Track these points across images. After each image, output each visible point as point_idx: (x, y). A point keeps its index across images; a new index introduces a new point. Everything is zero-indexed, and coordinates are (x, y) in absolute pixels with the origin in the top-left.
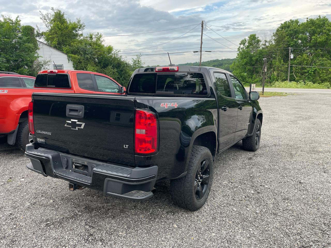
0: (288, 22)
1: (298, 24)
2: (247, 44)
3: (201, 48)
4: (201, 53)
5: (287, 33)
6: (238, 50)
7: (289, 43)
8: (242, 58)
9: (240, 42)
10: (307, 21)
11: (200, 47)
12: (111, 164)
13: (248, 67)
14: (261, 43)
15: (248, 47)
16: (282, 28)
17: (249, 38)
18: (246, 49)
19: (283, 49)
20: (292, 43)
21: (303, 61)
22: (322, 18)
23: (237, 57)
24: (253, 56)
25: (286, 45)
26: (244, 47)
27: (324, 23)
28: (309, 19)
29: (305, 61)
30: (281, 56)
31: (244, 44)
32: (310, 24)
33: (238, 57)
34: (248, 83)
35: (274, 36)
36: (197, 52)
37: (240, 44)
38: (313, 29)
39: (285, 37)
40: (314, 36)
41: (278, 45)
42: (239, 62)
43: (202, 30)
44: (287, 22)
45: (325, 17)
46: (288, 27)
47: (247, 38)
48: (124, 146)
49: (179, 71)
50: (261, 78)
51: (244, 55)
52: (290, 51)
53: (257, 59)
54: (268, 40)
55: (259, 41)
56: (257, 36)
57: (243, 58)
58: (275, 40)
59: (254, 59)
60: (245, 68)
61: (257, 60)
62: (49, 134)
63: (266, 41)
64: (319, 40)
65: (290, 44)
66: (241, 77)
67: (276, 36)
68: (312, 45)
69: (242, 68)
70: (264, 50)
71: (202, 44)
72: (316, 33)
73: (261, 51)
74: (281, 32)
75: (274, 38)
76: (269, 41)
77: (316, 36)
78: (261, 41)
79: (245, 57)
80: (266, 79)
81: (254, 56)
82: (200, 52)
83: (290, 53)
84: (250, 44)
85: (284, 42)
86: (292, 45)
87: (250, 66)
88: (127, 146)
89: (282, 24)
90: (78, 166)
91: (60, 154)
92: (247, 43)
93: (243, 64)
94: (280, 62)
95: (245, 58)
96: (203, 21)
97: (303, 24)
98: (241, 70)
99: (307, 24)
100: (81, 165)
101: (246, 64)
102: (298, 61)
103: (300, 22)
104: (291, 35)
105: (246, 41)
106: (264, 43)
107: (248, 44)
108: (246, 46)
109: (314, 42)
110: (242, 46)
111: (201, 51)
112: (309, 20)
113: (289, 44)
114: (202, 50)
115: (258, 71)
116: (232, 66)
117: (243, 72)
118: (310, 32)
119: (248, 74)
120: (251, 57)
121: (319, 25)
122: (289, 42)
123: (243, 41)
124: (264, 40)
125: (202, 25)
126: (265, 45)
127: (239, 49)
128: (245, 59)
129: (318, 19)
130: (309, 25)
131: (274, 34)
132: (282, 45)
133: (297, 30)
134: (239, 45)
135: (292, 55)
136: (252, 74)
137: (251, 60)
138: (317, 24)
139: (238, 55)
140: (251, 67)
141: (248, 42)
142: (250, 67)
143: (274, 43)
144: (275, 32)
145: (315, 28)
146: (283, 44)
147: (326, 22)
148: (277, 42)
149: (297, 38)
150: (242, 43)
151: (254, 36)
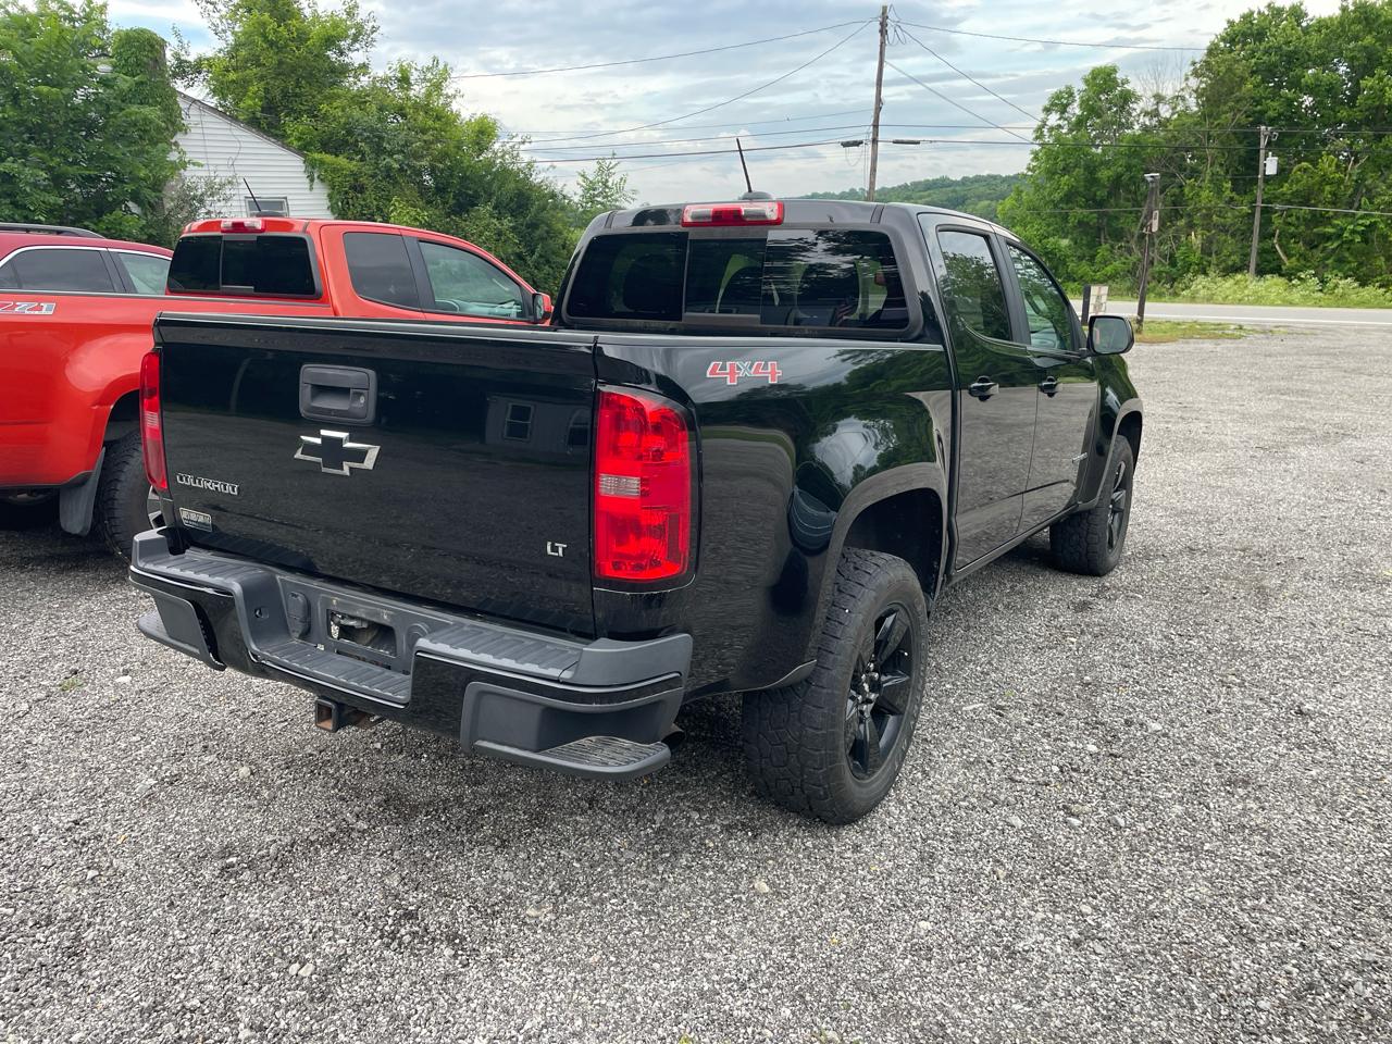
0: (1259, 13)
1: (1304, 24)
2: (1075, 110)
3: (876, 126)
4: (873, 149)
5: (1253, 61)
6: (1037, 138)
7: (1259, 108)
8: (1051, 173)
9: (1046, 103)
10: (1344, 9)
11: (872, 122)
12: (492, 622)
13: (1078, 213)
14: (1137, 107)
15: (1080, 123)
16: (1232, 41)
17: (1086, 81)
18: (1070, 130)
19: (1235, 133)
20: (1274, 107)
21: (1316, 188)
23: (1029, 169)
24: (1102, 163)
25: (1247, 117)
26: (1061, 122)
29: (1328, 188)
30: (1221, 165)
31: (1063, 109)
32: (1353, 23)
33: (1033, 170)
34: (1075, 281)
35: (1196, 74)
37: (1047, 110)
38: (1365, 48)
39: (1243, 80)
40: (1373, 75)
41: (1210, 116)
42: (1038, 188)
43: (881, 46)
44: (1252, 13)
46: (1258, 34)
47: (1079, 86)
48: (549, 548)
49: (785, 221)
50: (1133, 259)
51: (1061, 157)
52: (1262, 140)
53: (1119, 176)
54: (1168, 92)
55: (1127, 98)
56: (1119, 76)
57: (1054, 174)
58: (1199, 93)
59: (1104, 174)
60: (1065, 218)
61: (1116, 182)
62: (231, 489)
63: (1159, 98)
65: (1262, 113)
66: (1047, 254)
67: (1203, 75)
68: (1359, 116)
69: (1051, 215)
70: (1150, 139)
71: (878, 109)
72: (1381, 64)
73: (1136, 140)
74: (1228, 56)
75: (1194, 82)
76: (1173, 98)
77: (1381, 79)
78: (1138, 99)
79: (1064, 169)
80: (1155, 263)
81: (1107, 164)
82: (870, 145)
83: (1262, 152)
84: (1091, 110)
85: (1238, 101)
86: (1271, 113)
87: (1087, 206)
88: (561, 547)
89: (1231, 23)
90: (352, 627)
91: (278, 577)
92: (1076, 104)
93: (1057, 196)
94: (1219, 192)
95: (1066, 170)
96: (885, 8)
97: (1322, 25)
98: (1049, 225)
99: (1341, 24)
100: (365, 626)
101: (1069, 198)
102: (1295, 188)
103: (1310, 17)
104: (1269, 72)
105: (1071, 95)
106: (1150, 108)
107: (1081, 109)
108: (1073, 120)
109: (1370, 102)
110: (1053, 119)
111: (875, 141)
112: (1351, 8)
113: (1260, 112)
114: (880, 138)
115: (1122, 228)
116: (1008, 206)
117: (1054, 235)
118: (1353, 58)
119: (1076, 243)
120: (1091, 169)
122: (1258, 103)
123: (1058, 96)
124: (1149, 94)
125: (881, 24)
126: (1155, 113)
127: (1042, 132)
128: (1067, 177)
130: (1352, 27)
131: (1198, 65)
132: (1230, 115)
133: (1295, 52)
134: (1043, 116)
135: (1270, 158)
136: (1094, 244)
137: (1092, 181)
138: (1387, 23)
139: (1036, 158)
140: (1091, 213)
141: (1082, 102)
142: (1086, 212)
143: (1193, 104)
144: (1200, 56)
145: (1378, 40)
146: (1231, 109)
148: (1208, 100)
149: (1295, 84)
150: (1056, 105)
151: (1109, 75)
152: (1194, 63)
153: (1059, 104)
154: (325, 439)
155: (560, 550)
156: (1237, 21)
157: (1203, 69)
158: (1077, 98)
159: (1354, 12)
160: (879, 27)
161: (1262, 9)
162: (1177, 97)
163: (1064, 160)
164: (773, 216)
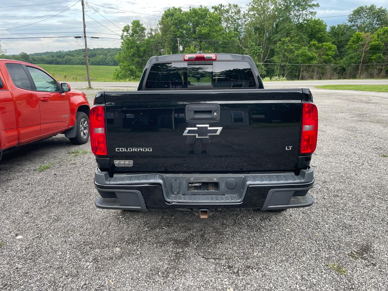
0: (172, 9)
1: (182, 13)
2: (130, 31)
3: (85, 32)
5: (172, 21)
7: (175, 34)
8: (128, 48)
9: (123, 29)
10: (190, 10)
11: (83, 31)
13: (137, 59)
14: (146, 32)
15: (132, 35)
16: (166, 16)
17: (132, 24)
18: (130, 37)
19: (171, 40)
20: (178, 34)
22: (203, 7)
23: (121, 47)
24: (140, 46)
25: (173, 36)
26: (128, 34)
27: (206, 14)
28: (191, 8)
30: (169, 48)
31: (127, 31)
32: (193, 13)
33: (122, 47)
34: (138, 77)
35: (160, 24)
36: (80, 37)
37: (123, 31)
38: (196, 20)
39: (171, 26)
40: (198, 27)
41: (165, 35)
42: (125, 52)
43: (83, 9)
44: (170, 9)
45: (206, 7)
46: (172, 15)
47: (130, 25)
49: (217, 59)
51: (130, 44)
52: (178, 42)
53: (145, 50)
54: (154, 28)
55: (143, 29)
56: (140, 23)
57: (129, 48)
58: (161, 29)
59: (141, 49)
60: (133, 60)
61: (145, 51)
63: (152, 30)
64: (203, 31)
65: (176, 35)
66: (130, 70)
67: (161, 24)
68: (197, 36)
69: (130, 60)
70: (152, 40)
71: (85, 27)
72: (200, 24)
73: (148, 40)
74: (166, 20)
75: (159, 26)
77: (200, 28)
78: (145, 29)
79: (131, 47)
81: (142, 46)
82: (84, 38)
84: (135, 32)
87: (138, 58)
89: (165, 11)
91: (164, 176)
92: (130, 30)
93: (130, 55)
95: (131, 48)
97: (186, 14)
98: (129, 62)
99: (190, 14)
100: (201, 184)
101: (133, 55)
103: (183, 11)
104: (176, 25)
105: (129, 27)
106: (150, 32)
107: (132, 31)
108: (131, 34)
109: (198, 33)
110: (125, 34)
111: (85, 37)
112: (192, 10)
113: (175, 35)
114: (86, 36)
116: (118, 57)
117: (131, 65)
118: (194, 22)
119: (136, 67)
120: (138, 47)
121: (202, 16)
122: (175, 32)
123: (125, 27)
124: (149, 28)
125: (82, 2)
126: (151, 34)
127: (123, 37)
128: (132, 49)
129: (200, 9)
130: (193, 14)
131: (160, 22)
132: (169, 35)
133: (181, 20)
134: (122, 32)
135: (180, 46)
138: (200, 14)
139: (122, 44)
140: (140, 59)
141: (132, 29)
142: (139, 59)
143: (159, 31)
144: (160, 19)
145: (198, 18)
146: (169, 33)
147: (207, 13)
148: (163, 31)
149: (182, 28)
150: (126, 30)
151: (138, 22)
152: (159, 21)
153: (126, 29)
154: (198, 127)
155: (290, 148)
156: (167, 11)
157: (162, 23)
158: (131, 28)
159: (193, 11)
160: (81, 3)
161: (172, 8)
162: (156, 30)
164: (214, 58)
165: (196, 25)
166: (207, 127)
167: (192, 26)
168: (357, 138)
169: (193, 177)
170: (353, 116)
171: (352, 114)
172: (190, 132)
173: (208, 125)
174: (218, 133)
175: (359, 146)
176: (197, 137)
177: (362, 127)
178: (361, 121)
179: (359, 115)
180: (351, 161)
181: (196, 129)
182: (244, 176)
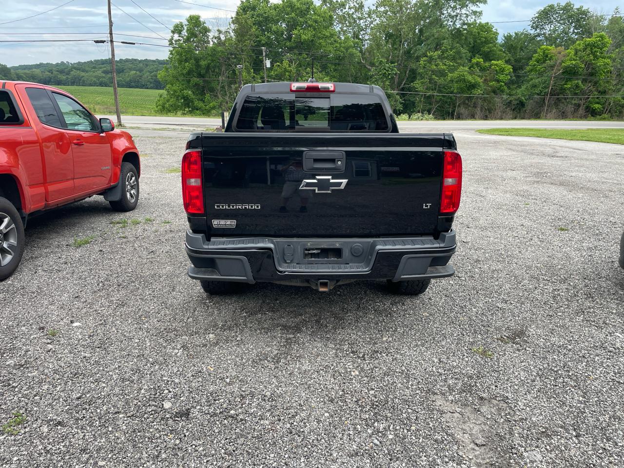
1: (269, 5)
2: (185, 33)
3: (111, 34)
4: (111, 45)
5: (253, 19)
6: (170, 44)
7: (258, 39)
9: (172, 29)
10: (283, 1)
11: (109, 32)
13: (195, 80)
14: (210, 35)
15: (188, 40)
16: (244, 10)
17: (188, 21)
18: (185, 42)
19: (251, 49)
20: (264, 39)
21: (283, 73)
23: (169, 58)
24: (201, 58)
25: (254, 43)
26: (180, 38)
27: (309, 8)
29: (287, 73)
30: (248, 62)
31: (180, 33)
32: (287, 7)
33: (171, 58)
34: (197, 110)
35: (233, 22)
36: (103, 42)
37: (173, 32)
38: (293, 18)
39: (251, 27)
40: (296, 29)
41: (241, 41)
42: (175, 68)
46: (253, 8)
47: (185, 22)
50: (219, 101)
51: (184, 54)
52: (264, 53)
53: (209, 64)
54: (223, 29)
55: (206, 30)
56: (202, 20)
57: (181, 61)
58: (235, 31)
59: (203, 63)
60: (189, 81)
61: (208, 67)
62: (256, 207)
63: (220, 32)
64: (304, 37)
65: (260, 41)
66: (184, 98)
67: (236, 23)
68: (294, 45)
69: (183, 80)
70: (220, 48)
71: (111, 26)
72: (299, 25)
73: (213, 49)
74: (244, 16)
75: (233, 26)
76: (225, 32)
77: (299, 31)
78: (209, 31)
80: (229, 103)
81: (204, 58)
82: (110, 43)
83: (264, 58)
84: (192, 34)
85: (250, 36)
86: (264, 42)
87: (198, 77)
88: (429, 205)
92: (185, 31)
93: (185, 72)
94: (249, 73)
95: (186, 61)
97: (276, 7)
98: (183, 85)
99: (283, 7)
100: (319, 252)
101: (190, 73)
102: (276, 73)
104: (259, 24)
105: (182, 26)
106: (216, 35)
107: (187, 33)
108: (185, 37)
109: (296, 40)
110: (176, 37)
111: (112, 41)
112: (286, 1)
113: (259, 41)
114: (114, 40)
115: (213, 87)
116: (163, 75)
117: (186, 89)
118: (288, 22)
119: (193, 93)
120: (197, 60)
121: (301, 12)
122: (257, 37)
123: (176, 26)
124: (216, 29)
126: (219, 38)
127: (172, 42)
128: (187, 63)
130: (287, 9)
131: (234, 19)
132: (248, 41)
133: (268, 17)
134: (171, 34)
135: (267, 60)
136: (203, 93)
137: (198, 66)
138: (298, 8)
139: (171, 54)
140: (200, 80)
141: (188, 30)
142: (198, 79)
143: (233, 35)
144: (234, 15)
145: (296, 15)
146: (249, 39)
147: (311, 7)
148: (239, 34)
149: (269, 30)
150: (177, 30)
151: (198, 19)
152: (232, 18)
153: (178, 29)
154: (318, 180)
155: (429, 206)
157: (236, 21)
158: (185, 28)
159: (287, 3)
162: (227, 31)
163: (185, 56)
164: (332, 89)
165: (292, 26)
166: (329, 179)
167: (285, 27)
168: (528, 206)
169: (310, 242)
170: (527, 175)
171: (526, 172)
172: (308, 185)
173: (330, 177)
174: (342, 187)
175: (530, 216)
176: (317, 191)
177: (538, 190)
178: (538, 182)
179: (537, 174)
180: (516, 235)
181: (315, 181)
182: (372, 241)
